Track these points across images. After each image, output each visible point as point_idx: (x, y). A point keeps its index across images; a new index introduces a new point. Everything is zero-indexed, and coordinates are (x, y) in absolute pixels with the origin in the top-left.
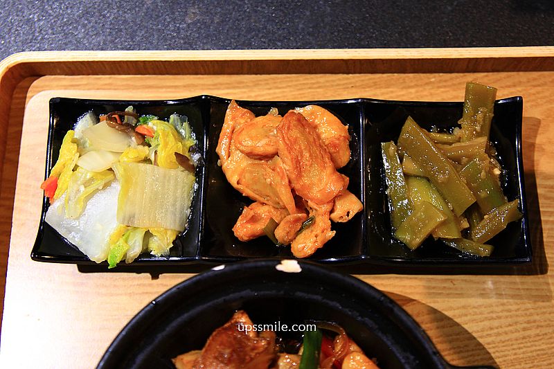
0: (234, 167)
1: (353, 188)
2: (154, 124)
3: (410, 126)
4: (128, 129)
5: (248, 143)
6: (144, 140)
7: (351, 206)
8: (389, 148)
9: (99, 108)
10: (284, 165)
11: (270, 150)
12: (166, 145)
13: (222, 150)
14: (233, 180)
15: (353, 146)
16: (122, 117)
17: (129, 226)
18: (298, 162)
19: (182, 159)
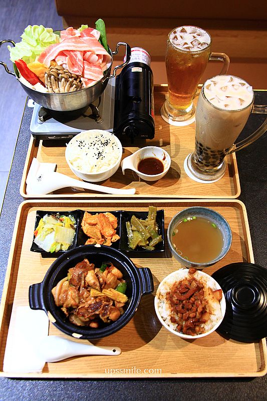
0: (86, 228)
1: (118, 233)
2: (64, 217)
3: (133, 217)
4: (57, 219)
5: (89, 221)
6: (61, 221)
7: (116, 238)
8: (128, 223)
9: (49, 213)
10: (99, 226)
11: (95, 223)
12: (67, 222)
13: (82, 224)
14: (85, 232)
15: (118, 223)
16: (56, 215)
17: (57, 242)
18: (102, 226)
19: (72, 226)
